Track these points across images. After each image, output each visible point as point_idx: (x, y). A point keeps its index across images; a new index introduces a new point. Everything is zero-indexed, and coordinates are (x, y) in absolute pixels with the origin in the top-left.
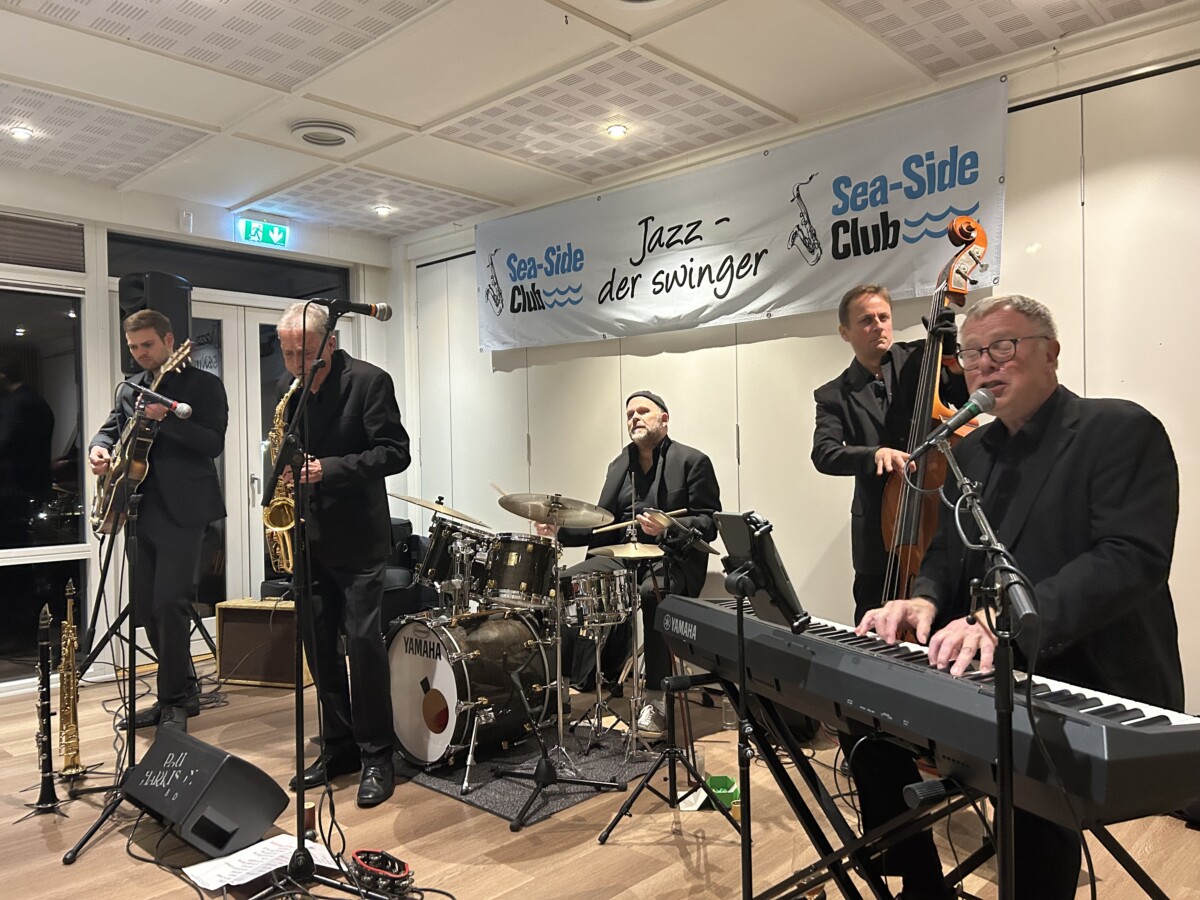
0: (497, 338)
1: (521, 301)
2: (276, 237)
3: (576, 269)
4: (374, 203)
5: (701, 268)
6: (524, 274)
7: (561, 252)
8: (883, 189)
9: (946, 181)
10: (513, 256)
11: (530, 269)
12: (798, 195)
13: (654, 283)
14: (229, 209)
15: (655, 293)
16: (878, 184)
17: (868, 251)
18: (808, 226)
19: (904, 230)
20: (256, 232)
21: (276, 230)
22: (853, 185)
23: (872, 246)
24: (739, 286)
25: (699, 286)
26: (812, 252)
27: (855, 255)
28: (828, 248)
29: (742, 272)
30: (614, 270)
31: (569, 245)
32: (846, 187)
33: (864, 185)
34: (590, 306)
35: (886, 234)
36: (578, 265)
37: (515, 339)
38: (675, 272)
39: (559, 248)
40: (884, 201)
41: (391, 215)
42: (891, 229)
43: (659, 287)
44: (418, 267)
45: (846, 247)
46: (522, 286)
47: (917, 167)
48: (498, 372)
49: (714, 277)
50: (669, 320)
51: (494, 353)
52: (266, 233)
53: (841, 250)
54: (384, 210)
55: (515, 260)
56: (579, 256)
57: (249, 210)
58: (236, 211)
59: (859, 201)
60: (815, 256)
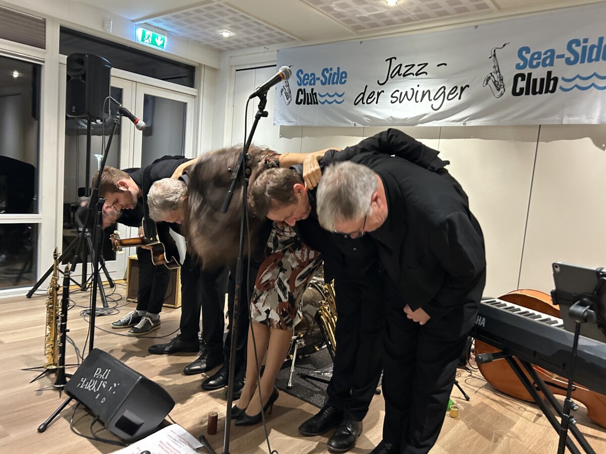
0: (284, 117)
1: (303, 98)
2: (159, 42)
3: (341, 83)
4: (221, 29)
5: (424, 92)
6: (307, 83)
7: (333, 72)
8: (552, 57)
9: (594, 57)
10: (301, 71)
11: (311, 80)
12: (495, 55)
13: (392, 97)
14: (133, 21)
15: (392, 102)
16: (549, 54)
17: (534, 93)
18: (498, 74)
19: (560, 83)
20: (148, 37)
21: (159, 38)
22: (531, 53)
23: (538, 90)
24: (447, 105)
25: (421, 101)
26: (499, 90)
27: (526, 94)
28: (509, 89)
29: (451, 97)
30: (366, 86)
31: (338, 68)
32: (526, 53)
33: (539, 54)
34: (348, 105)
35: (549, 84)
36: (343, 81)
37: (297, 120)
38: (407, 92)
39: (331, 69)
40: (551, 64)
41: (230, 37)
42: (552, 82)
43: (396, 99)
44: (237, 70)
45: (522, 89)
46: (304, 89)
47: (576, 46)
48: (283, 138)
49: (432, 97)
50: (399, 120)
51: (281, 126)
52: (154, 38)
53: (518, 91)
54: (226, 34)
55: (302, 73)
56: (344, 75)
57: (145, 23)
58: (137, 23)
59: (535, 63)
60: (500, 92)
